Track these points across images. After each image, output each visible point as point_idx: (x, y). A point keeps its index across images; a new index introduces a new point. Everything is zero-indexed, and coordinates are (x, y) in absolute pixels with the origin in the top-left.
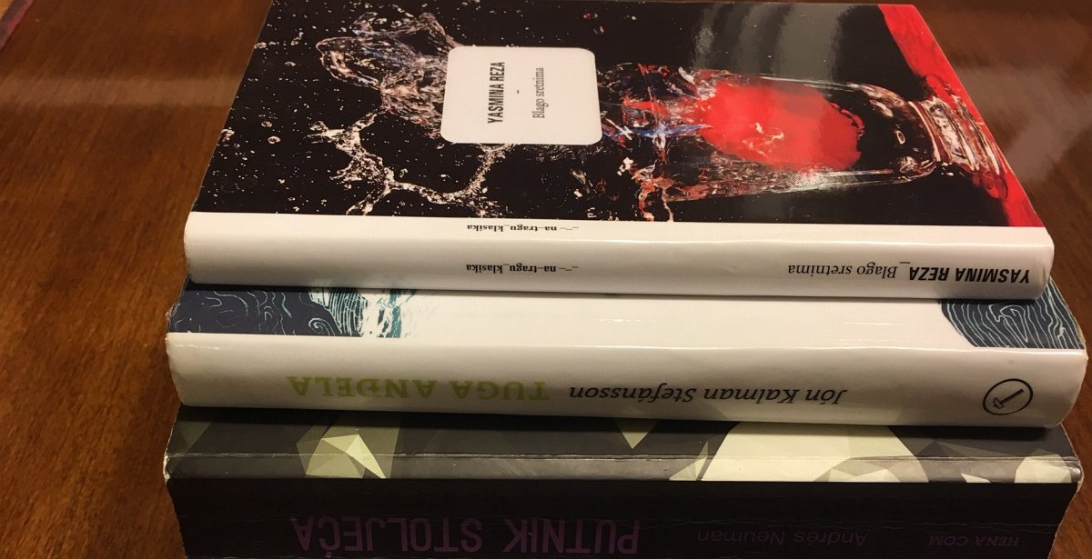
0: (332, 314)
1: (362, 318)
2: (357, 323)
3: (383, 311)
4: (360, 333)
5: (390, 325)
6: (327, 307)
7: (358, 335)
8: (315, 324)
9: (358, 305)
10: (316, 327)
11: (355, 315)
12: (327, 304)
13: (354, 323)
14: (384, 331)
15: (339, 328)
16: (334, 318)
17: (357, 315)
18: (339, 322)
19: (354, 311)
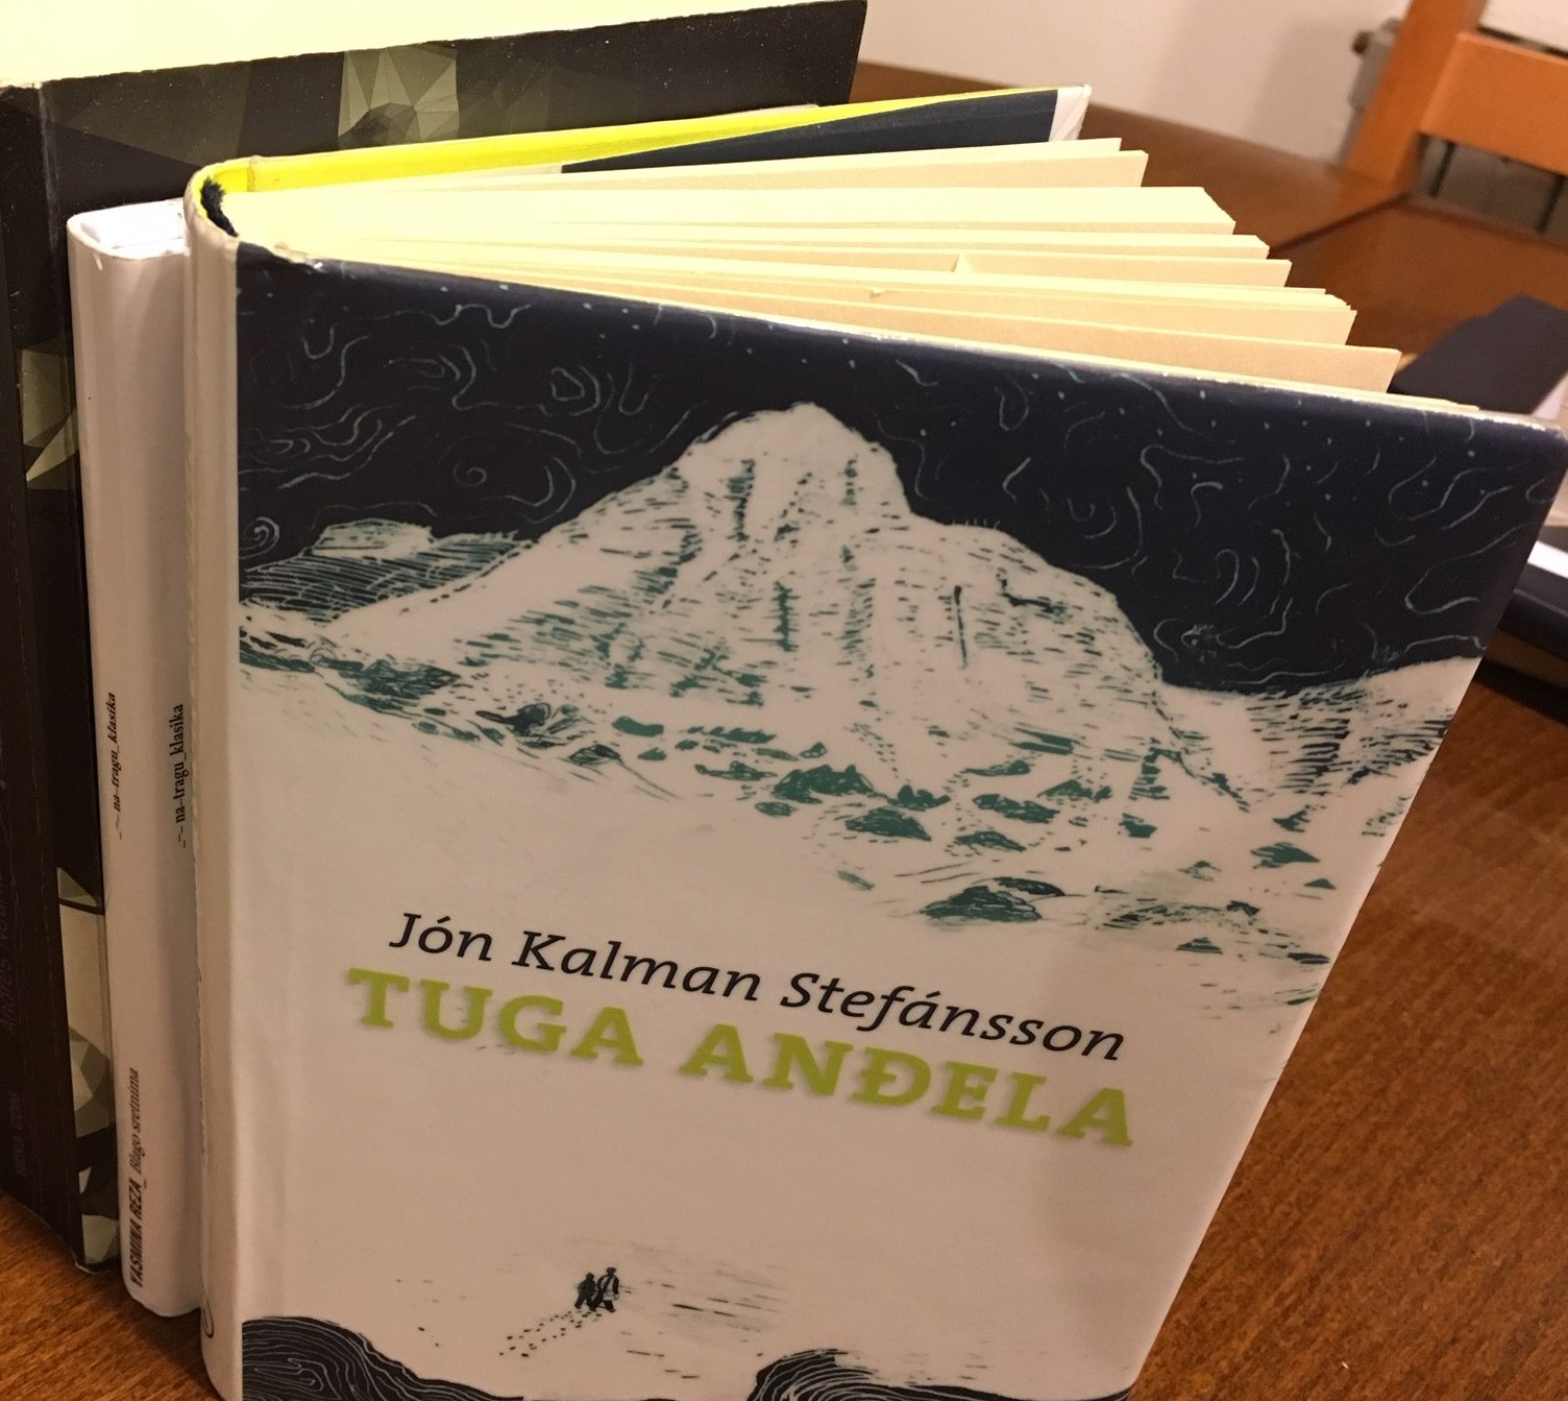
0: (292, 560)
1: (281, 608)
2: (270, 599)
3: (303, 646)
4: (247, 601)
5: (268, 652)
6: (308, 553)
7: (242, 598)
8: (264, 528)
9: (316, 606)
10: (257, 530)
11: (289, 598)
12: (317, 552)
13: (268, 595)
14: (254, 639)
15: (259, 568)
16: (281, 563)
17: (289, 602)
18: (271, 570)
19: (299, 597)
